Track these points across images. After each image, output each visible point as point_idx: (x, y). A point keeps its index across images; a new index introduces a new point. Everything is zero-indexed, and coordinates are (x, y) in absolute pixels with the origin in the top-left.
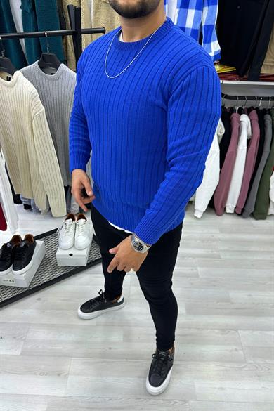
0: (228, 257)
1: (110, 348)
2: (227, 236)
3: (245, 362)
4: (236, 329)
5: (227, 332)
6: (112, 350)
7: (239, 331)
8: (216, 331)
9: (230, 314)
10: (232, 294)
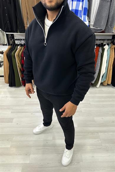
0: (93, 104)
1: (47, 143)
2: (93, 95)
3: (102, 146)
4: (98, 132)
5: (94, 134)
6: (48, 143)
7: (99, 133)
8: (90, 133)
9: (95, 126)
10: (96, 118)
